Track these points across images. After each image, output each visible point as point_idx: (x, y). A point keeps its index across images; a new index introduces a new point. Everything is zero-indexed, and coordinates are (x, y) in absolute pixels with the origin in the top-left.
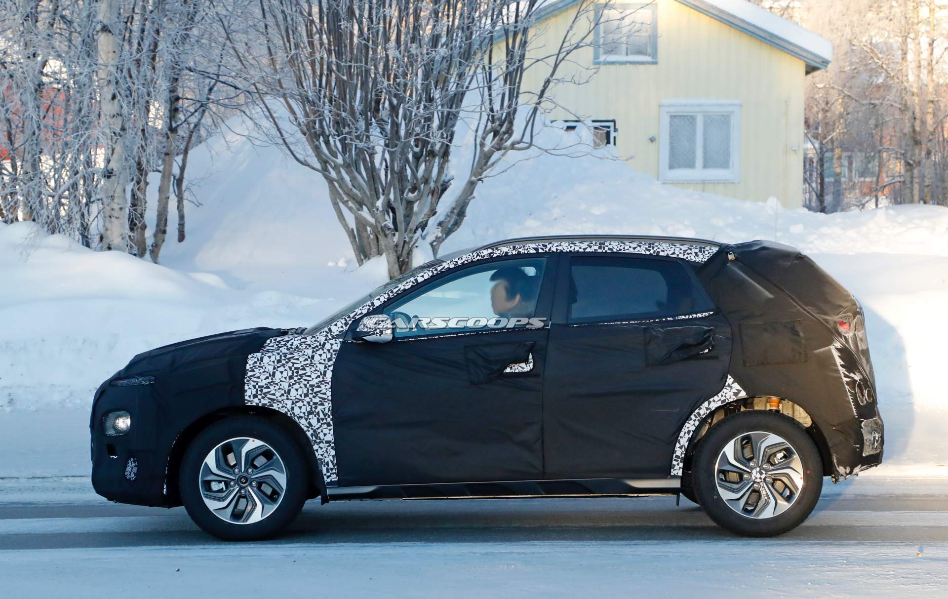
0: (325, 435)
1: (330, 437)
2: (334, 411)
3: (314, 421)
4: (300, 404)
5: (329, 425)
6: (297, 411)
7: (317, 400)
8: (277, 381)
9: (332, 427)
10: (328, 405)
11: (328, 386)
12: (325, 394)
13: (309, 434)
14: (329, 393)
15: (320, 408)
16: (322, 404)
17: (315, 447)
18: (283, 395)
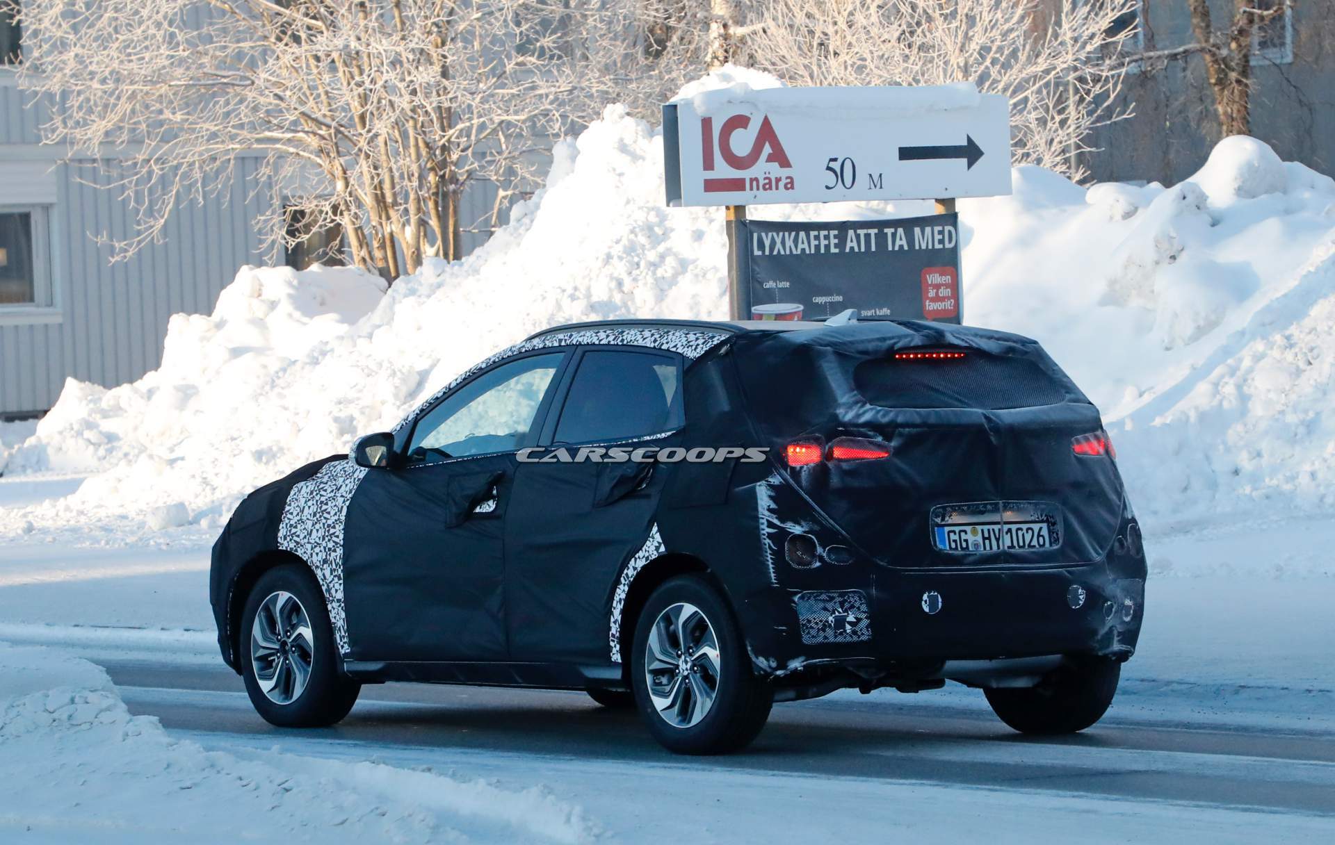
0: (336, 591)
1: (340, 595)
2: (346, 558)
3: (327, 572)
4: (317, 550)
5: (340, 579)
6: (315, 558)
7: (331, 545)
8: (304, 518)
9: (341, 581)
10: (340, 551)
11: (342, 527)
12: (337, 537)
13: (324, 588)
14: (341, 536)
15: (333, 554)
16: (335, 551)
17: (329, 607)
18: (305, 537)
